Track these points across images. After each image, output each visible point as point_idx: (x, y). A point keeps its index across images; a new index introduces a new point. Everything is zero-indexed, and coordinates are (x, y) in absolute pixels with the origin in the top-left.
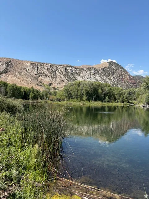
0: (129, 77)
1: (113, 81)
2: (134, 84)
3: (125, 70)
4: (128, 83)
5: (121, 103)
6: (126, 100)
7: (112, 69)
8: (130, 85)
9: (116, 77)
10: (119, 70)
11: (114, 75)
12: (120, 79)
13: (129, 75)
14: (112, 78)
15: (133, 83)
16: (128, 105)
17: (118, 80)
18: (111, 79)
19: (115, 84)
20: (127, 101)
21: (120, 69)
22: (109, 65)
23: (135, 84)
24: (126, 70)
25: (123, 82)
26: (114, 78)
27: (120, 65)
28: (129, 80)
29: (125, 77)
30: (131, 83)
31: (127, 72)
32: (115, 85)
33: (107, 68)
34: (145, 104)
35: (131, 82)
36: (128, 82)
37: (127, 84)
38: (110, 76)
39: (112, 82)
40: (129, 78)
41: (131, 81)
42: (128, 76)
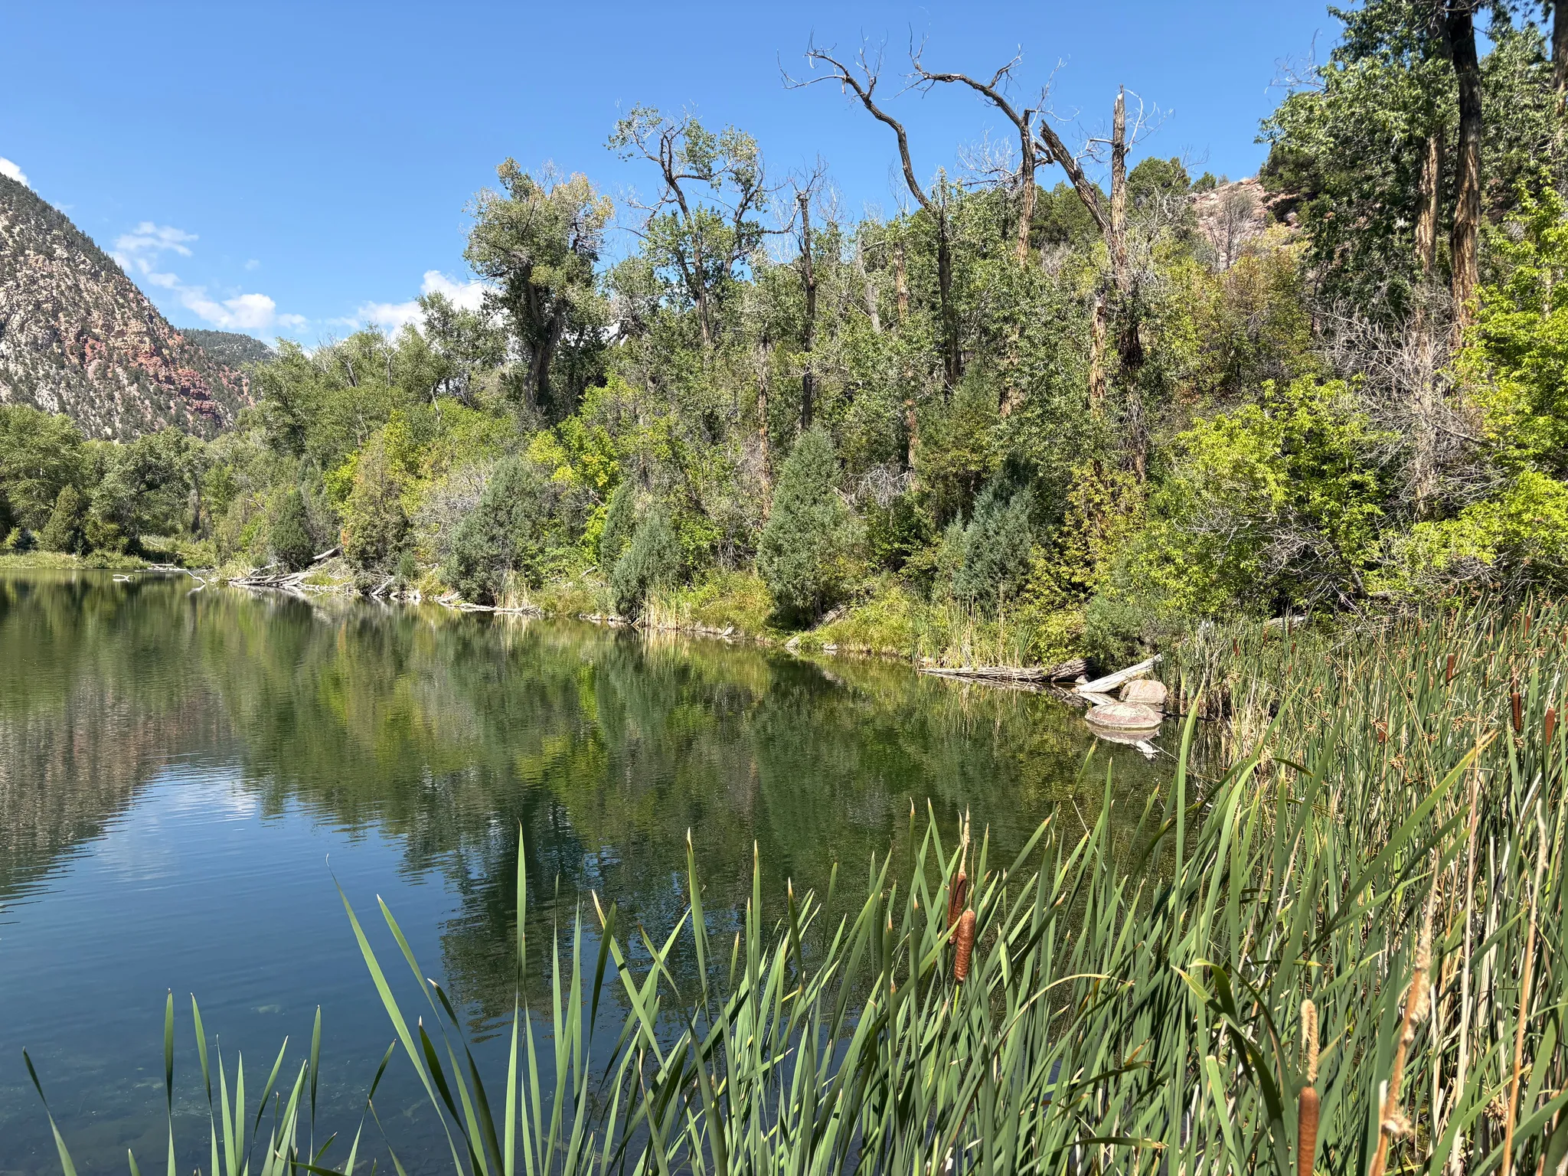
0: (150, 333)
2: (197, 403)
3: (105, 267)
4: (143, 388)
5: (64, 556)
6: (114, 526)
8: (159, 408)
9: (16, 320)
10: (50, 256)
12: (56, 335)
13: (151, 317)
15: (185, 391)
16: (122, 569)
17: (34, 344)
20: (124, 540)
21: (60, 251)
23: (201, 396)
24: (119, 272)
25: (91, 369)
27: (63, 219)
28: (151, 365)
29: (108, 328)
30: (165, 386)
31: (124, 286)
34: (273, 564)
35: (169, 380)
36: (136, 377)
37: (133, 389)
40: (147, 345)
41: (163, 373)
42: (135, 325)
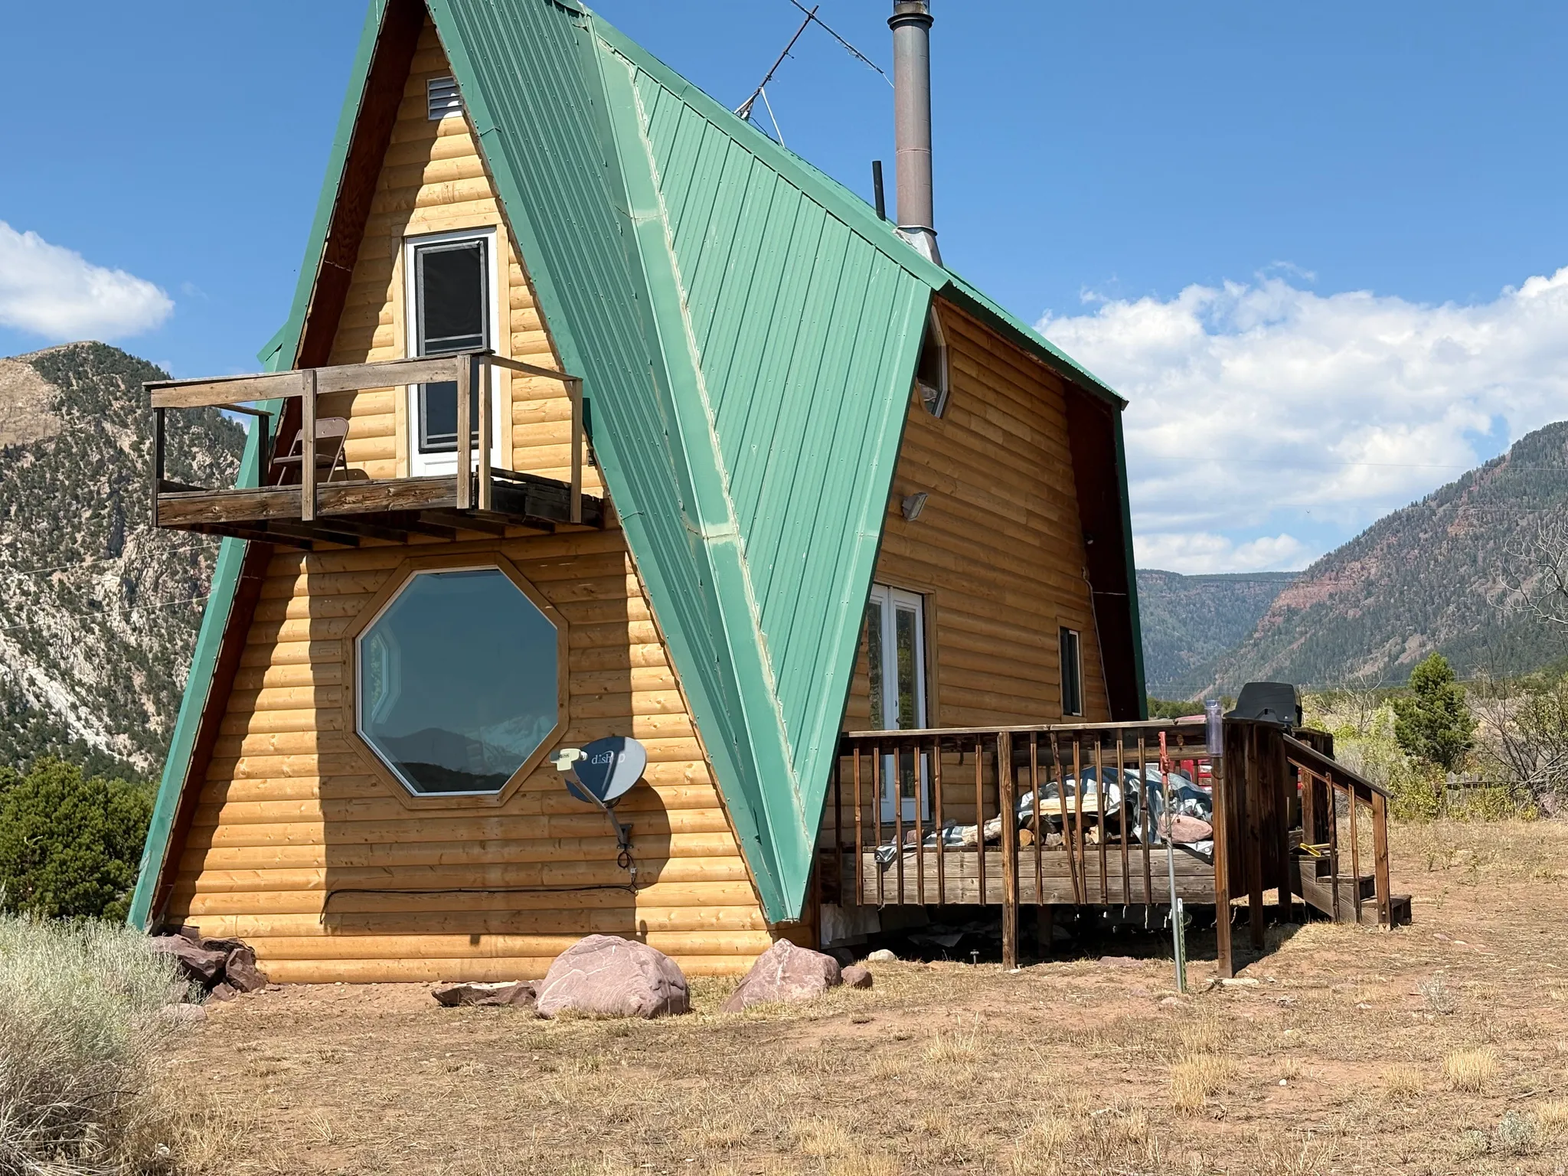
1: (116, 622)
7: (99, 469)
11: (130, 546)
14: (110, 582)
18: (99, 595)
19: (137, 655)
22: (71, 400)
26: (131, 590)
32: (138, 680)
33: (39, 451)
38: (74, 556)
39: (110, 635)
